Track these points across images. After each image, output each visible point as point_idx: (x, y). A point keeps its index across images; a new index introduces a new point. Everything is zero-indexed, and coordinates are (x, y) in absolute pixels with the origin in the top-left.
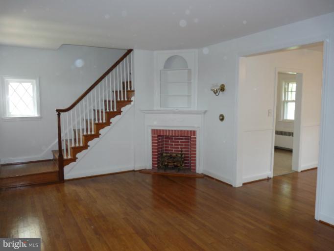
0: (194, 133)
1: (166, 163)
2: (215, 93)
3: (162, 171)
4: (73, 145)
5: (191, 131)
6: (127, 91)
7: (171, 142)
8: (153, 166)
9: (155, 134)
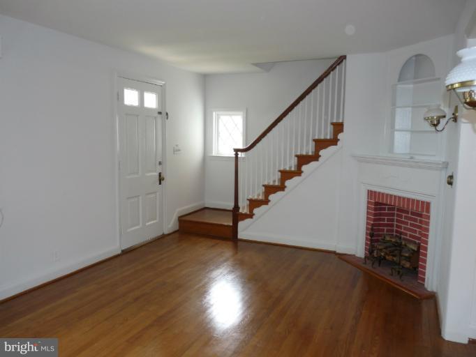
0: (427, 206)
2: (435, 125)
5: (422, 203)
9: (371, 198)
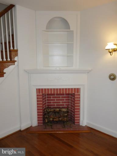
0: (78, 90)
1: (51, 119)
3: (49, 130)
5: (75, 89)
6: (10, 51)
7: (53, 97)
8: (38, 123)
9: (39, 93)
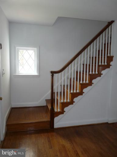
4: (62, 101)
